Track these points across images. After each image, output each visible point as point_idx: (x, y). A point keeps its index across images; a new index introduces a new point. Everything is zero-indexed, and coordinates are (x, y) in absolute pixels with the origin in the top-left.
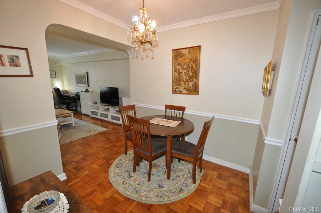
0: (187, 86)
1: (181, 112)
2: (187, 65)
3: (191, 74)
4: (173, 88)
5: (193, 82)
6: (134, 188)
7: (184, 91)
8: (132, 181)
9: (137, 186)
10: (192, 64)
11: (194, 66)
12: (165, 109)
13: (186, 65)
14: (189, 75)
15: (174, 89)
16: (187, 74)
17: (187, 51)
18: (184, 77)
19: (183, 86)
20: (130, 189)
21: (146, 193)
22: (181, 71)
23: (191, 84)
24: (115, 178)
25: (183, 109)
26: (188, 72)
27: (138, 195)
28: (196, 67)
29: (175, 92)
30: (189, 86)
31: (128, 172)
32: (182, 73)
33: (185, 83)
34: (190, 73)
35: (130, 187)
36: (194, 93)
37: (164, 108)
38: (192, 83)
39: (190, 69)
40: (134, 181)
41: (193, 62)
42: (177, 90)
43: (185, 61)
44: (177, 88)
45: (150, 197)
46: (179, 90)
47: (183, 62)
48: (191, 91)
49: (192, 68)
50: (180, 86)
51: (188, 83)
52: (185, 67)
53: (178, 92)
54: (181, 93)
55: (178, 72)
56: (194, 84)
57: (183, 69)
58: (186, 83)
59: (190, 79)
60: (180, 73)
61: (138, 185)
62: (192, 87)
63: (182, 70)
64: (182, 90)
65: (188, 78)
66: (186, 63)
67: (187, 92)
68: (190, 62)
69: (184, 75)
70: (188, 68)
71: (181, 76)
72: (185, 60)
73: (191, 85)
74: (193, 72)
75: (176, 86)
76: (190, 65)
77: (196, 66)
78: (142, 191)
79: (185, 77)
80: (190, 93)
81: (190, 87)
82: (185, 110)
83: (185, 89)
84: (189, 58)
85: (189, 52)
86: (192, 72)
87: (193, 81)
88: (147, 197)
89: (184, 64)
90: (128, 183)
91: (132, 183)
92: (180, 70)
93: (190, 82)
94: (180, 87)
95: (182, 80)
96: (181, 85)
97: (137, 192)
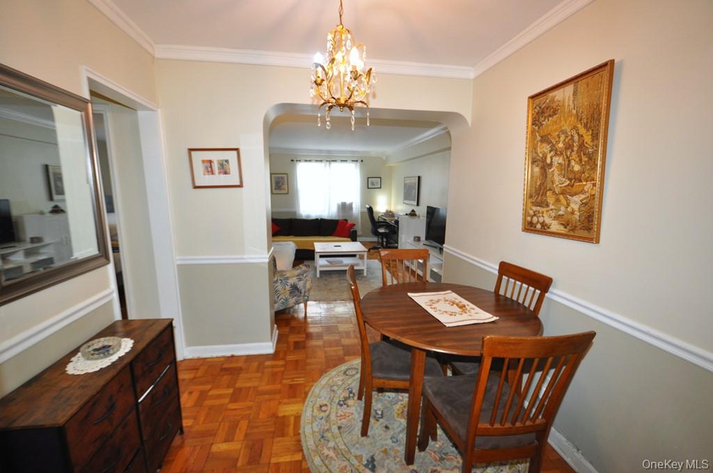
0: (563, 208)
1: (538, 292)
2: (567, 137)
3: (577, 168)
4: (526, 214)
5: (583, 196)
6: (326, 428)
7: (555, 226)
8: (337, 413)
9: (335, 429)
10: (582, 131)
11: (588, 139)
12: (497, 273)
13: (562, 138)
14: (572, 171)
15: (529, 219)
16: (566, 169)
17: (570, 89)
18: (557, 178)
19: (553, 207)
20: (317, 425)
21: (331, 454)
22: (548, 161)
23: (576, 202)
24: (320, 391)
25: (542, 283)
26: (569, 161)
27: (317, 447)
28: (593, 141)
29: (529, 227)
30: (569, 209)
31: (351, 392)
32: (551, 165)
33: (558, 200)
34: (573, 163)
35: (323, 421)
36: (585, 234)
38: (577, 199)
39: (575, 149)
40: (342, 416)
41: (585, 126)
42: (535, 219)
43: (561, 127)
44: (535, 215)
45: (330, 467)
46: (541, 220)
47: (555, 130)
48: (575, 227)
49: (582, 146)
50: (545, 209)
51: (566, 199)
52: (561, 145)
53: (539, 226)
54: (544, 230)
55: (541, 164)
56: (586, 204)
57: (556, 154)
58: (561, 197)
59: (572, 186)
60: (545, 167)
61: (339, 428)
62: (577, 213)
63: (552, 158)
64: (548, 221)
65: (568, 182)
66: (564, 132)
67: (562, 227)
68: (575, 128)
69: (556, 173)
70: (569, 146)
71: (549, 176)
72: (563, 122)
73: (575, 207)
74: (585, 159)
75: (535, 208)
76: (576, 137)
77: (595, 137)
78: (331, 444)
79: (558, 180)
80: (572, 233)
81: (573, 213)
82: (551, 289)
83: (557, 217)
84: (574, 112)
85: (575, 93)
86: (581, 160)
87: (582, 192)
88: (326, 462)
89: (559, 138)
90: (328, 412)
91: (333, 417)
92: (546, 158)
93: (572, 196)
94: (543, 213)
95: (550, 190)
96: (548, 206)
97: (322, 440)
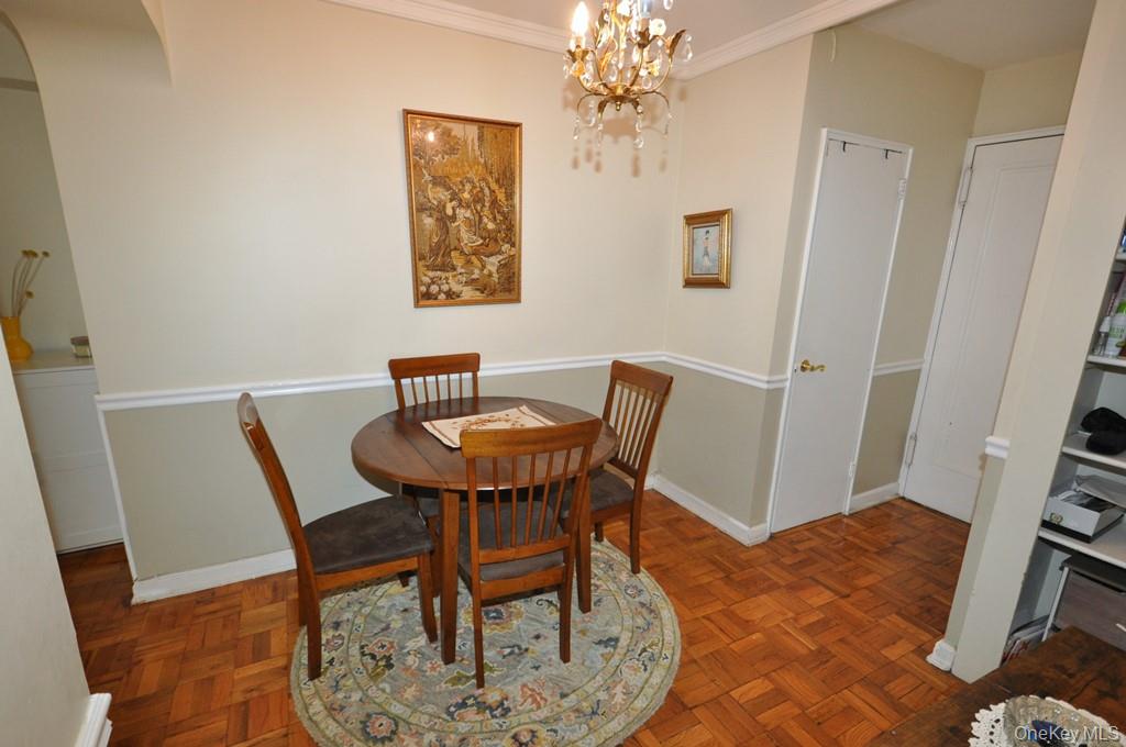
0: (477, 271)
2: (474, 187)
3: (491, 226)
4: (417, 281)
5: (501, 257)
6: (573, 716)
7: (468, 293)
8: (532, 710)
9: (566, 703)
10: (494, 186)
11: (501, 196)
12: (392, 382)
13: (468, 187)
14: (485, 229)
15: (423, 289)
16: (476, 225)
17: (473, 131)
18: (465, 235)
19: (463, 271)
20: (573, 731)
21: (619, 689)
22: (449, 212)
23: (493, 263)
26: (480, 217)
28: (507, 200)
29: (424, 297)
30: (485, 272)
31: (463, 705)
32: (454, 218)
33: (469, 262)
34: (485, 220)
35: (559, 726)
36: (506, 296)
37: (389, 374)
38: (494, 260)
39: (487, 204)
40: (535, 701)
41: (497, 181)
42: (434, 289)
43: (464, 173)
44: (433, 283)
45: (640, 685)
46: (445, 288)
47: (458, 175)
48: (495, 290)
49: (494, 202)
50: (450, 274)
51: (481, 260)
52: (466, 195)
53: (442, 296)
54: (452, 297)
55: (436, 215)
56: (506, 264)
57: (460, 205)
58: (473, 258)
59: (487, 246)
60: (444, 221)
61: (564, 696)
62: (495, 275)
63: (453, 208)
64: (456, 288)
65: (481, 241)
66: (470, 181)
67: (478, 293)
68: (484, 179)
69: (463, 229)
70: (478, 199)
71: (452, 231)
72: (468, 169)
73: (494, 269)
74: (499, 217)
75: (431, 274)
76: (487, 191)
77: (510, 196)
78: (602, 696)
79: (468, 239)
80: (491, 298)
81: (490, 275)
83: (469, 283)
84: (483, 161)
85: (481, 138)
86: (495, 218)
87: (500, 252)
88: (636, 691)
89: (464, 186)
90: (532, 727)
91: (544, 713)
92: (444, 207)
93: (488, 257)
94: (447, 278)
95: (455, 249)
96: (454, 269)
97: (600, 712)
